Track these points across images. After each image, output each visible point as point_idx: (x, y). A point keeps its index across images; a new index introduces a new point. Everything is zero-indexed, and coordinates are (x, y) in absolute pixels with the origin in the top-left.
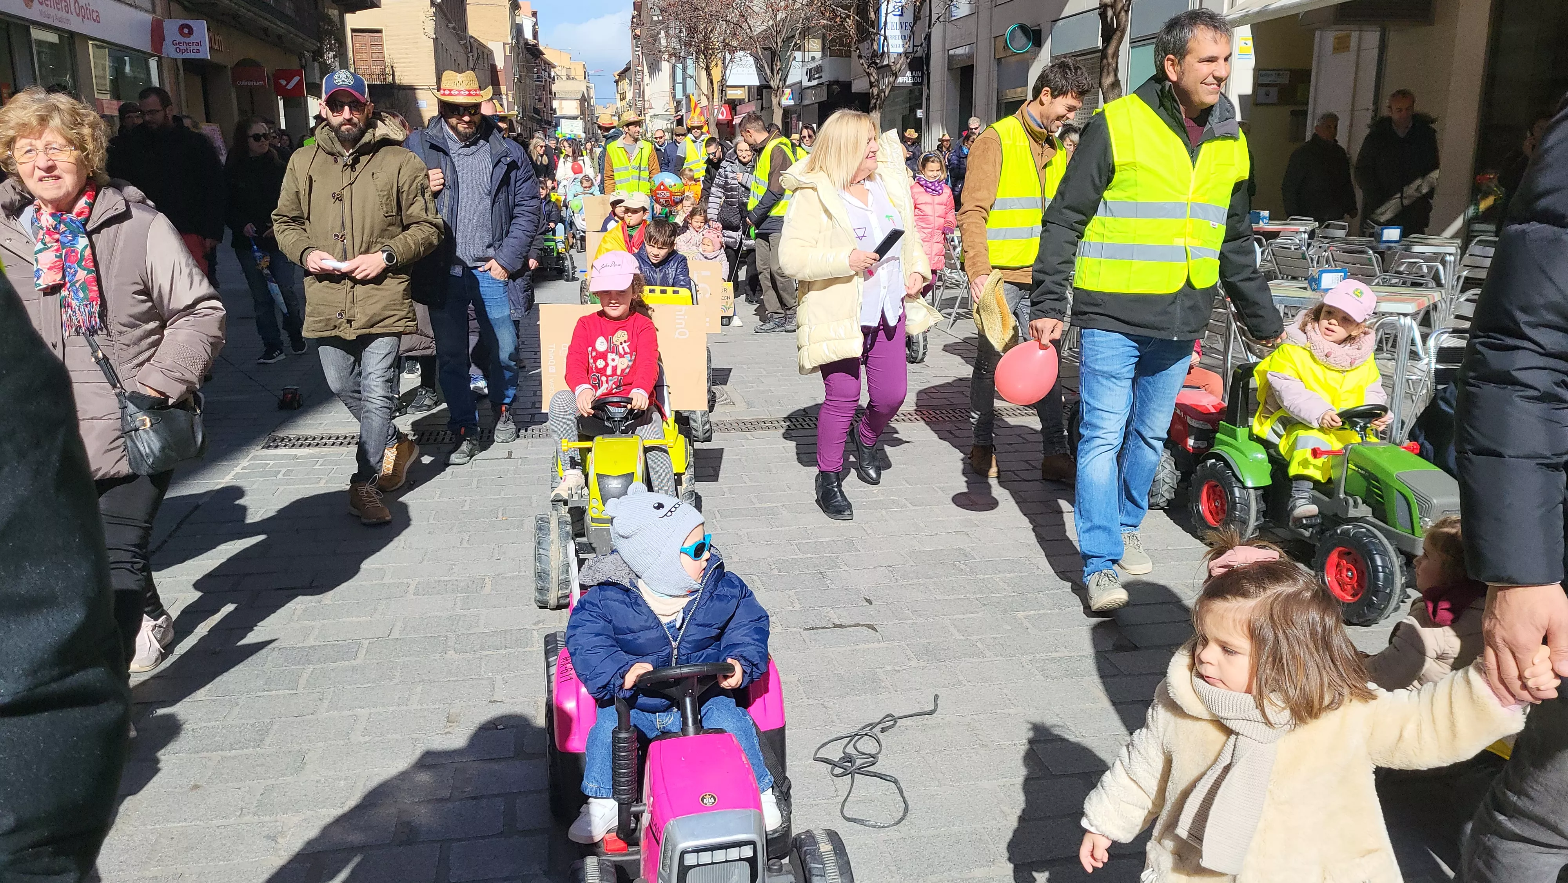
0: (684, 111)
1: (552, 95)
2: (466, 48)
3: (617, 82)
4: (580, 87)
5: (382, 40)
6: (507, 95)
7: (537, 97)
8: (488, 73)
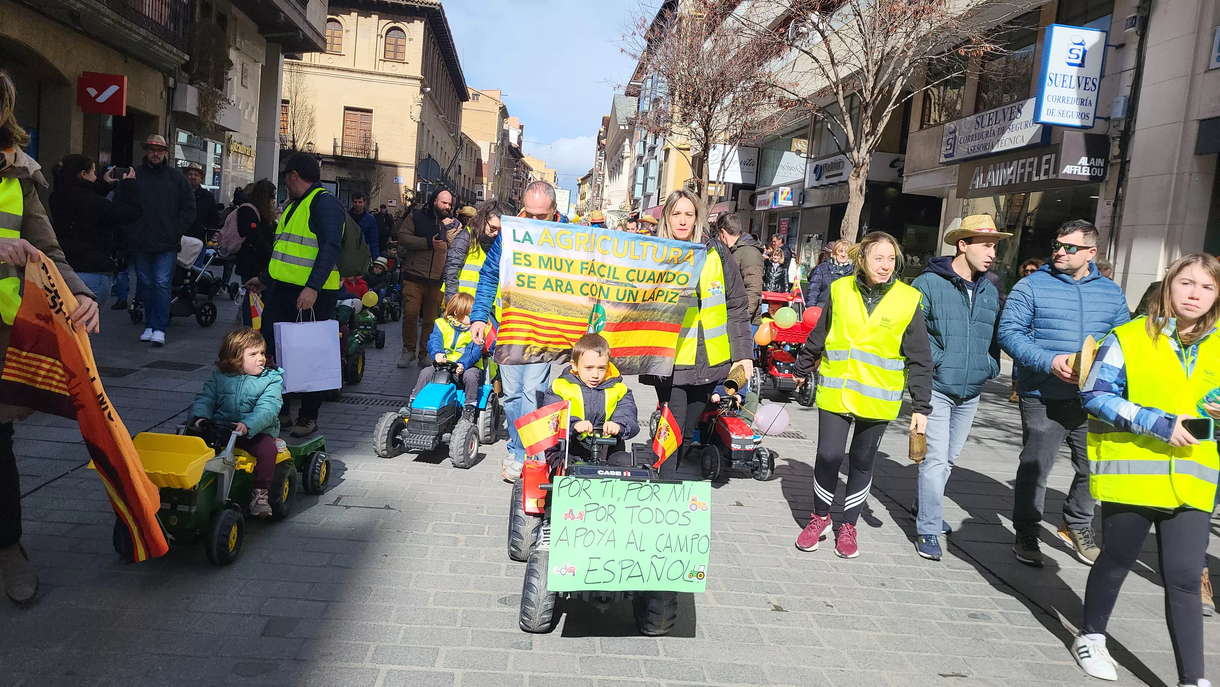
0: (640, 209)
2: (457, 143)
3: (579, 185)
5: (371, 120)
6: (487, 184)
7: (512, 191)
8: (474, 166)
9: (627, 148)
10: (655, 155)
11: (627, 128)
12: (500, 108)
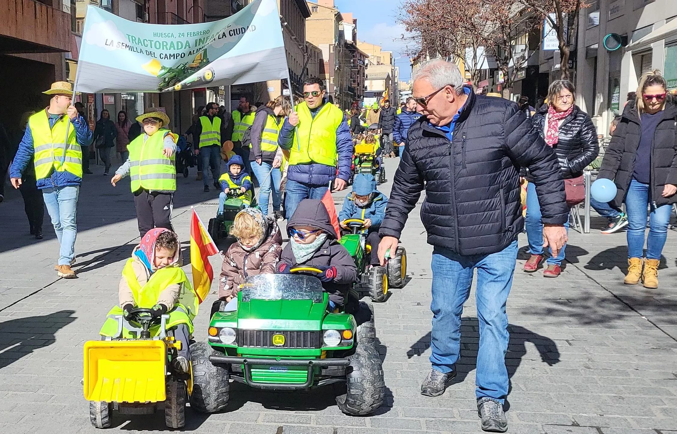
1: (364, 77)
2: (303, 50)
4: (387, 70)
6: (329, 79)
7: (352, 79)
8: (318, 66)
12: (335, 15)
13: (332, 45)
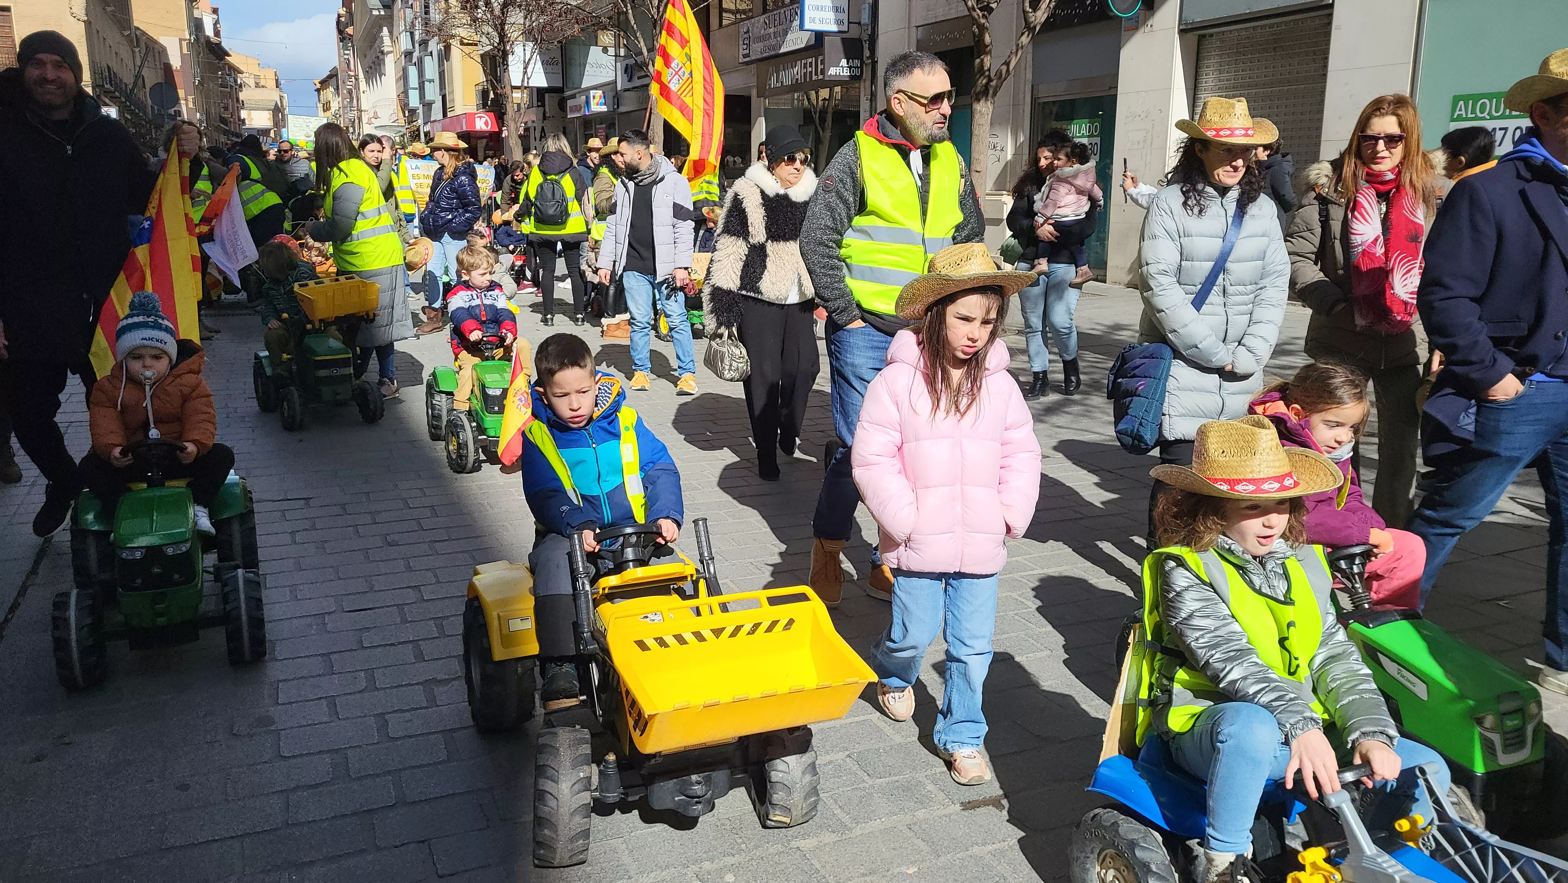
0: (420, 121)
1: (240, 105)
2: (131, 41)
3: (318, 90)
4: (272, 96)
6: (186, 100)
7: (221, 105)
8: (161, 74)
9: (387, 41)
10: (429, 51)
11: (382, 13)
13: (185, 40)
